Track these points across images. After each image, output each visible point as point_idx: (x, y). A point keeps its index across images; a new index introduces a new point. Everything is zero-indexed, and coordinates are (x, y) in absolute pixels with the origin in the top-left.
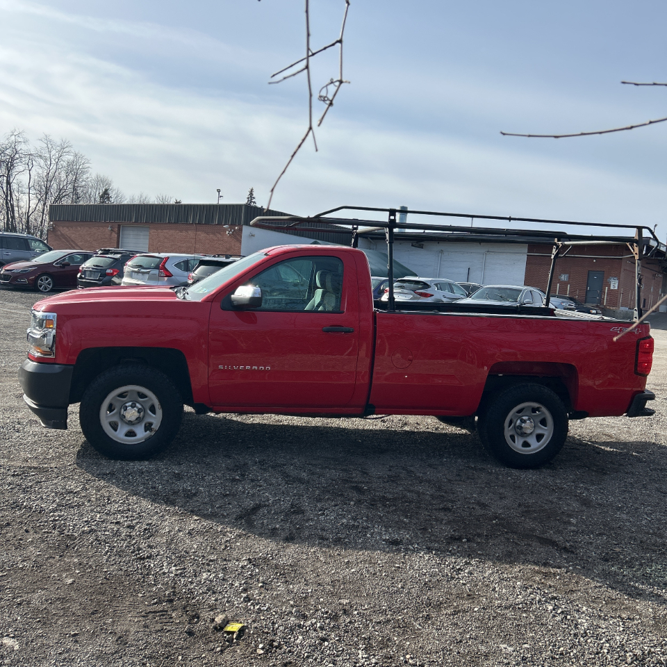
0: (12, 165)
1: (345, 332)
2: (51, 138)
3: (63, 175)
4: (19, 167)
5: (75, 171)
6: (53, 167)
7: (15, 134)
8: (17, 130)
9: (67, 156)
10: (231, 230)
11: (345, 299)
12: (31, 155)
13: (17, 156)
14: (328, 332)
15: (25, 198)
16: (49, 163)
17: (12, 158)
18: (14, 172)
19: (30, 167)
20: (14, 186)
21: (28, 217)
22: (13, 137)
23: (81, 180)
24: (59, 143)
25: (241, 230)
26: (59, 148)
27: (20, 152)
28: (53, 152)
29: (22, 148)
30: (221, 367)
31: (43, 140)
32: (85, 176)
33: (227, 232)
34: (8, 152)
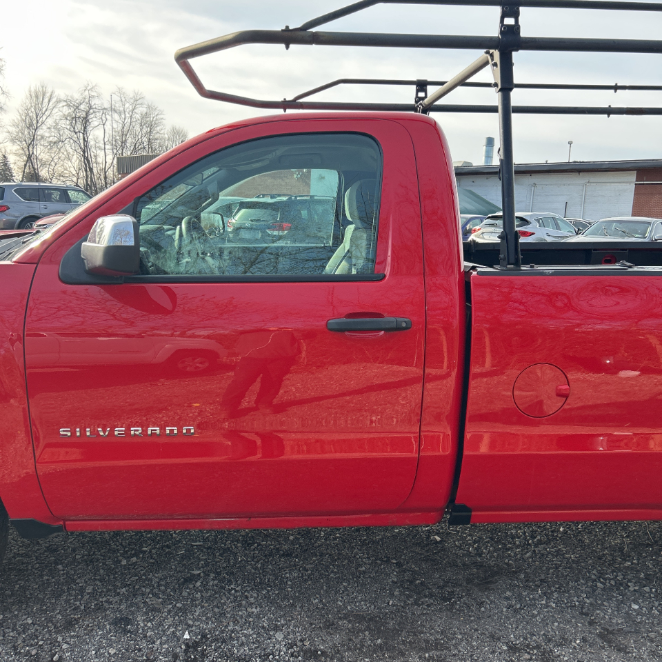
0: (87, 121)
1: (386, 330)
2: (124, 91)
3: (138, 128)
4: (94, 121)
5: (149, 123)
6: (128, 121)
7: (88, 88)
8: (90, 84)
9: (141, 109)
10: (299, 174)
11: (387, 239)
12: (105, 109)
13: (91, 111)
14: (341, 331)
15: (101, 154)
16: (123, 116)
17: (87, 113)
18: (89, 128)
19: (104, 122)
20: (92, 143)
21: (105, 173)
22: (87, 93)
23: (154, 132)
24: (131, 96)
25: (309, 173)
26: (132, 101)
27: (94, 107)
28: (127, 105)
29: (96, 103)
30: (65, 432)
31: (117, 93)
32: (158, 128)
33: (295, 176)
34: (82, 107)
